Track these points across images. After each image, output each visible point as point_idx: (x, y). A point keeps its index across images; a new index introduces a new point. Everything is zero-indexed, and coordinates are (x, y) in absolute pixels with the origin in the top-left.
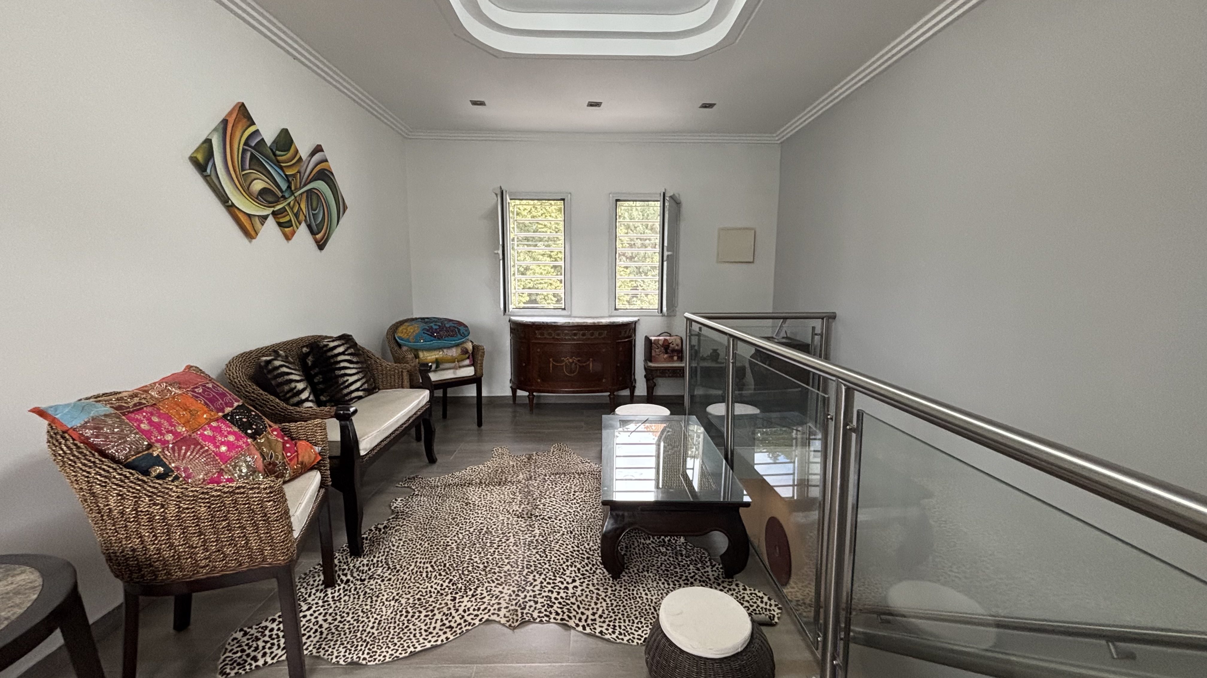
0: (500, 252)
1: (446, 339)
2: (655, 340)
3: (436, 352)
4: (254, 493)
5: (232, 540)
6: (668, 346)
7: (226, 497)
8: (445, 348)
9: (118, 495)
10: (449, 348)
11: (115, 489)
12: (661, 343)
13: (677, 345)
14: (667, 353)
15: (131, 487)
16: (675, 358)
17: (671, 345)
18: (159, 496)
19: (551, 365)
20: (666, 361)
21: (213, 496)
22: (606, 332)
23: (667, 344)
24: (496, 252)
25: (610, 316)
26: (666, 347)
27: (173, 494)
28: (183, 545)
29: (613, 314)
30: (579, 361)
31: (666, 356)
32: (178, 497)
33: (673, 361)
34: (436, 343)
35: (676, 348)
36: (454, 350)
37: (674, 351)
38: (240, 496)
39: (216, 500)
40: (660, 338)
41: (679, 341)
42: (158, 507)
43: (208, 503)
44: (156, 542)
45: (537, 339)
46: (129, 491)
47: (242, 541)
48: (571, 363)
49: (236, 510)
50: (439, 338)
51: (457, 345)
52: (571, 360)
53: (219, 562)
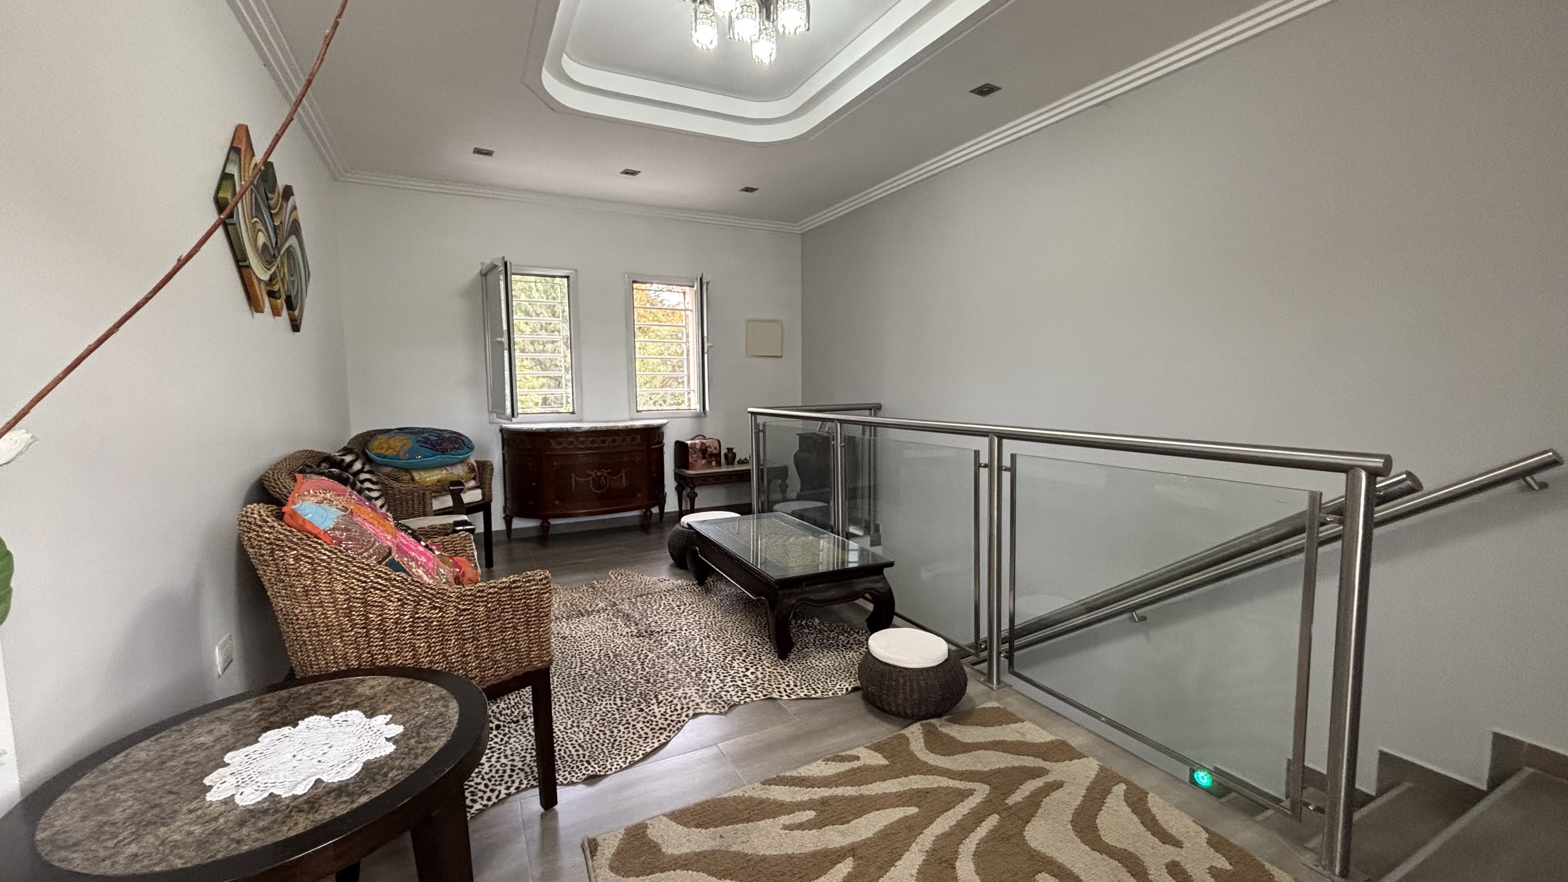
0: (505, 339)
1: (453, 452)
2: (691, 444)
3: (436, 472)
4: (532, 586)
5: (503, 643)
6: (706, 450)
7: (504, 593)
8: (447, 465)
9: (399, 600)
10: (453, 464)
11: (396, 593)
12: (698, 447)
13: (715, 449)
14: (704, 458)
15: (411, 589)
16: (714, 463)
17: (709, 449)
18: (438, 598)
19: (573, 481)
20: (703, 467)
21: (490, 593)
22: (639, 436)
23: (704, 447)
24: (499, 339)
25: (632, 420)
26: (704, 451)
27: (452, 595)
28: (456, 654)
29: (635, 417)
30: (609, 473)
31: (704, 461)
32: (458, 597)
33: (712, 467)
34: (439, 458)
35: (714, 451)
36: (459, 467)
37: (712, 455)
38: (518, 590)
39: (493, 598)
40: (697, 441)
41: (716, 444)
42: (437, 611)
43: (486, 601)
44: (430, 653)
45: (552, 450)
46: (409, 595)
47: (512, 642)
48: (600, 477)
49: (511, 607)
50: (444, 452)
51: (462, 462)
52: (599, 474)
53: (489, 670)
